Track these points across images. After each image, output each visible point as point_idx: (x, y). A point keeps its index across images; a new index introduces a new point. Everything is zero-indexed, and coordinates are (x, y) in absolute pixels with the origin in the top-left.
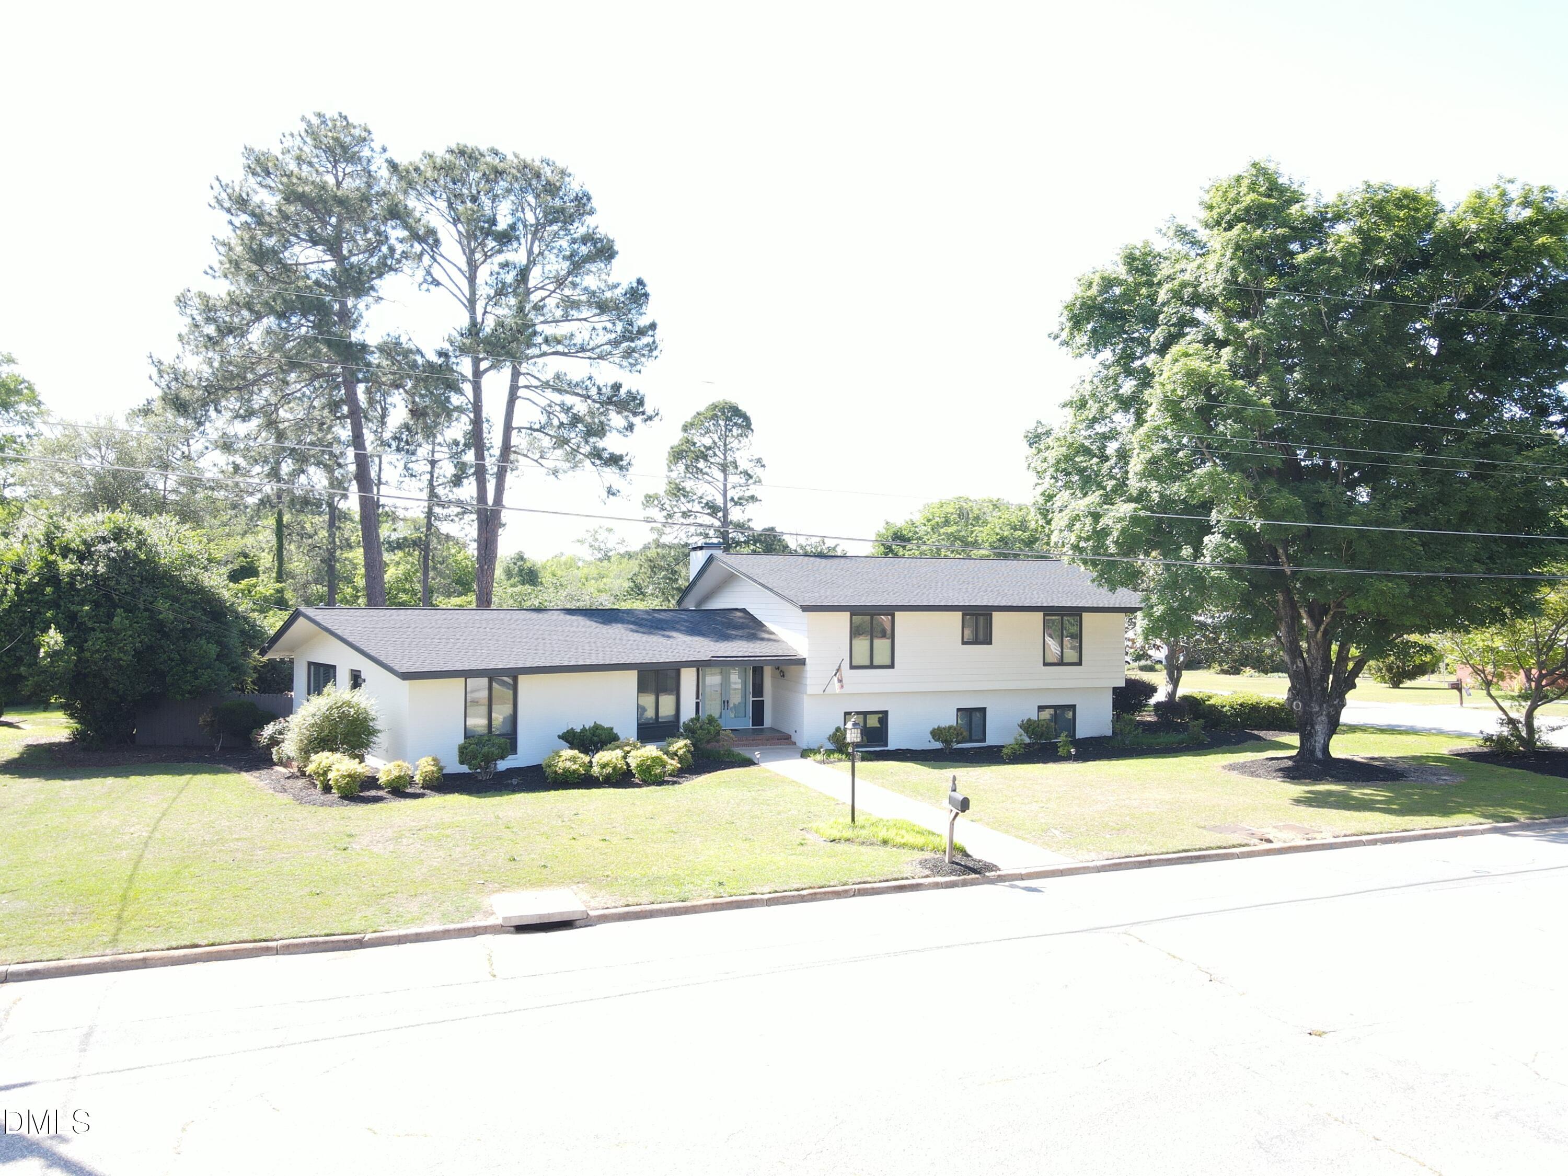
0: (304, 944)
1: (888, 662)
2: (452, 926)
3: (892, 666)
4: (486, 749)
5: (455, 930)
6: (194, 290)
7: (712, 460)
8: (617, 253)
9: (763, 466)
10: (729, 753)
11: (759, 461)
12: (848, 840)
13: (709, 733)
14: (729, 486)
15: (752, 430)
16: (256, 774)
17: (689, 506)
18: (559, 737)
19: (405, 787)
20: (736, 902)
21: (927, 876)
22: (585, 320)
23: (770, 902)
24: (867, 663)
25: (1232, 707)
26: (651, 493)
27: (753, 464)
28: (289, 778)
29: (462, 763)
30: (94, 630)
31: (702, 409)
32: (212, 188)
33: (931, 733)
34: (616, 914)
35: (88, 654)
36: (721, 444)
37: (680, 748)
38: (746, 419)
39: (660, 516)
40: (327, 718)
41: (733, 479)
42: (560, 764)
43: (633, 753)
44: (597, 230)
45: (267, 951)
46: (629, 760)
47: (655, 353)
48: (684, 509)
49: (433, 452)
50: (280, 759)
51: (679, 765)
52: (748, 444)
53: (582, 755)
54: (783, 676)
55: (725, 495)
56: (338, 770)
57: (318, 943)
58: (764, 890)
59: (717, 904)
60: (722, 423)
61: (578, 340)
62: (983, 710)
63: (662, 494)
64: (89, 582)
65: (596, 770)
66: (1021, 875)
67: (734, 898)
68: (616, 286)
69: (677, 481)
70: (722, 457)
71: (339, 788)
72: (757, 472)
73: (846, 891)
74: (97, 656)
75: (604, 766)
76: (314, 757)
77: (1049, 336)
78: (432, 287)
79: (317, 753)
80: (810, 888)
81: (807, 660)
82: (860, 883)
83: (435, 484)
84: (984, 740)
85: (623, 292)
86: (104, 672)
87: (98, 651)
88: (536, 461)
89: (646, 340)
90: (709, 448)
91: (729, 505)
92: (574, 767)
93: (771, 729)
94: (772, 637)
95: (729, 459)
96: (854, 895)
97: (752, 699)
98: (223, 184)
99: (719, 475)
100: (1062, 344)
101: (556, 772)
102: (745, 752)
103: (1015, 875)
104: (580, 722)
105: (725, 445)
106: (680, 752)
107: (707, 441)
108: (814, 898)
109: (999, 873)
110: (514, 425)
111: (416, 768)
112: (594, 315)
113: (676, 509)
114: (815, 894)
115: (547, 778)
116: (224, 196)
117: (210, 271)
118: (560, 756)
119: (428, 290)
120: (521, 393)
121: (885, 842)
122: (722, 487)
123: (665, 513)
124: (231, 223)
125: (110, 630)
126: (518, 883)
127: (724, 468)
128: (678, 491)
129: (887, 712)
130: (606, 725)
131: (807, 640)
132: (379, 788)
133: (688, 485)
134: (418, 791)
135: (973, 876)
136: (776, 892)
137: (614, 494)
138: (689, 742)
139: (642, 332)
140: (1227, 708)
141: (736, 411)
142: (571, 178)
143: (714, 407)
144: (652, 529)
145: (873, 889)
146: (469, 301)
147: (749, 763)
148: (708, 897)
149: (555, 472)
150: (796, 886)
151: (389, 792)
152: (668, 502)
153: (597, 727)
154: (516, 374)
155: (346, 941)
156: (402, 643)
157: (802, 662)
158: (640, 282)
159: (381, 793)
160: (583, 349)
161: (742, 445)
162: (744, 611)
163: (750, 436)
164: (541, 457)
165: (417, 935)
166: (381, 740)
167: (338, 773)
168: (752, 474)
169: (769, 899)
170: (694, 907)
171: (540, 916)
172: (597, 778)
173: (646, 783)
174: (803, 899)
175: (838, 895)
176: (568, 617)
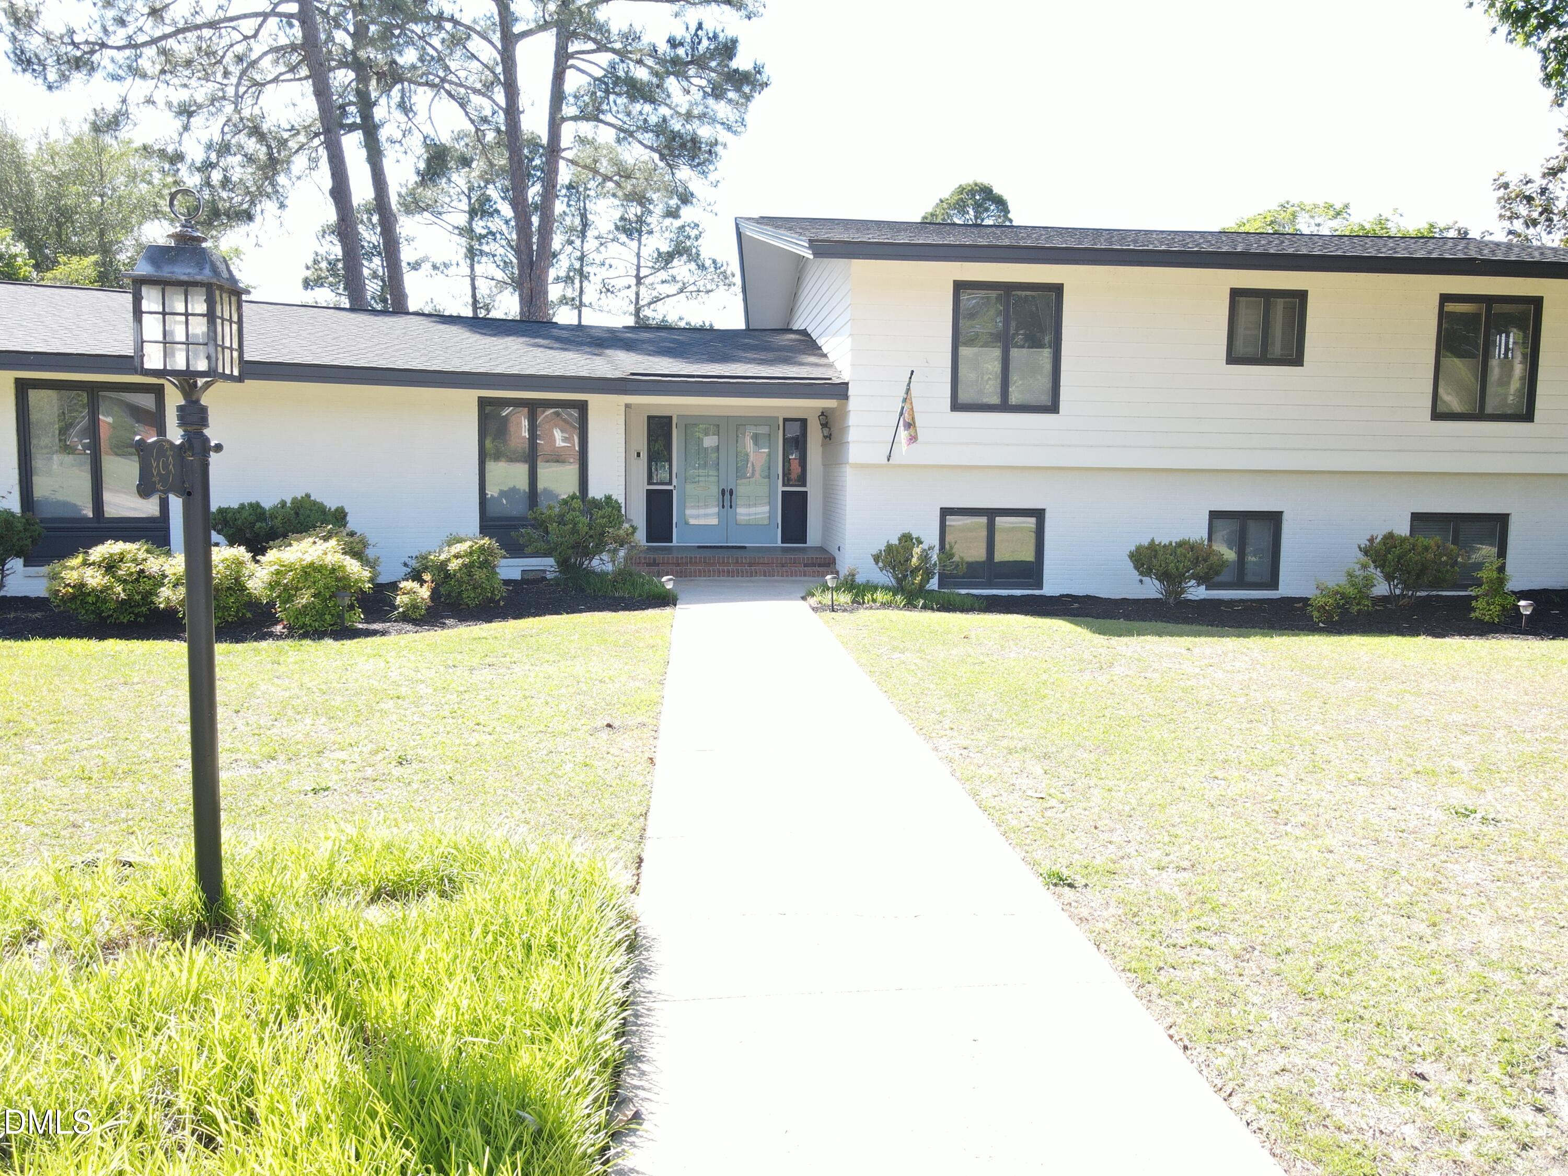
1: (1044, 397)
3: (1052, 407)
24: (995, 400)
33: (1132, 556)
38: (1002, 202)
60: (970, 210)
62: (1273, 519)
81: (853, 385)
84: (1273, 583)
97: (781, 488)
102: (661, 586)
110: (563, 113)
120: (569, 63)
129: (1038, 514)
131: (850, 340)
141: (989, 194)
147: (652, 602)
157: (846, 389)
162: (803, 332)
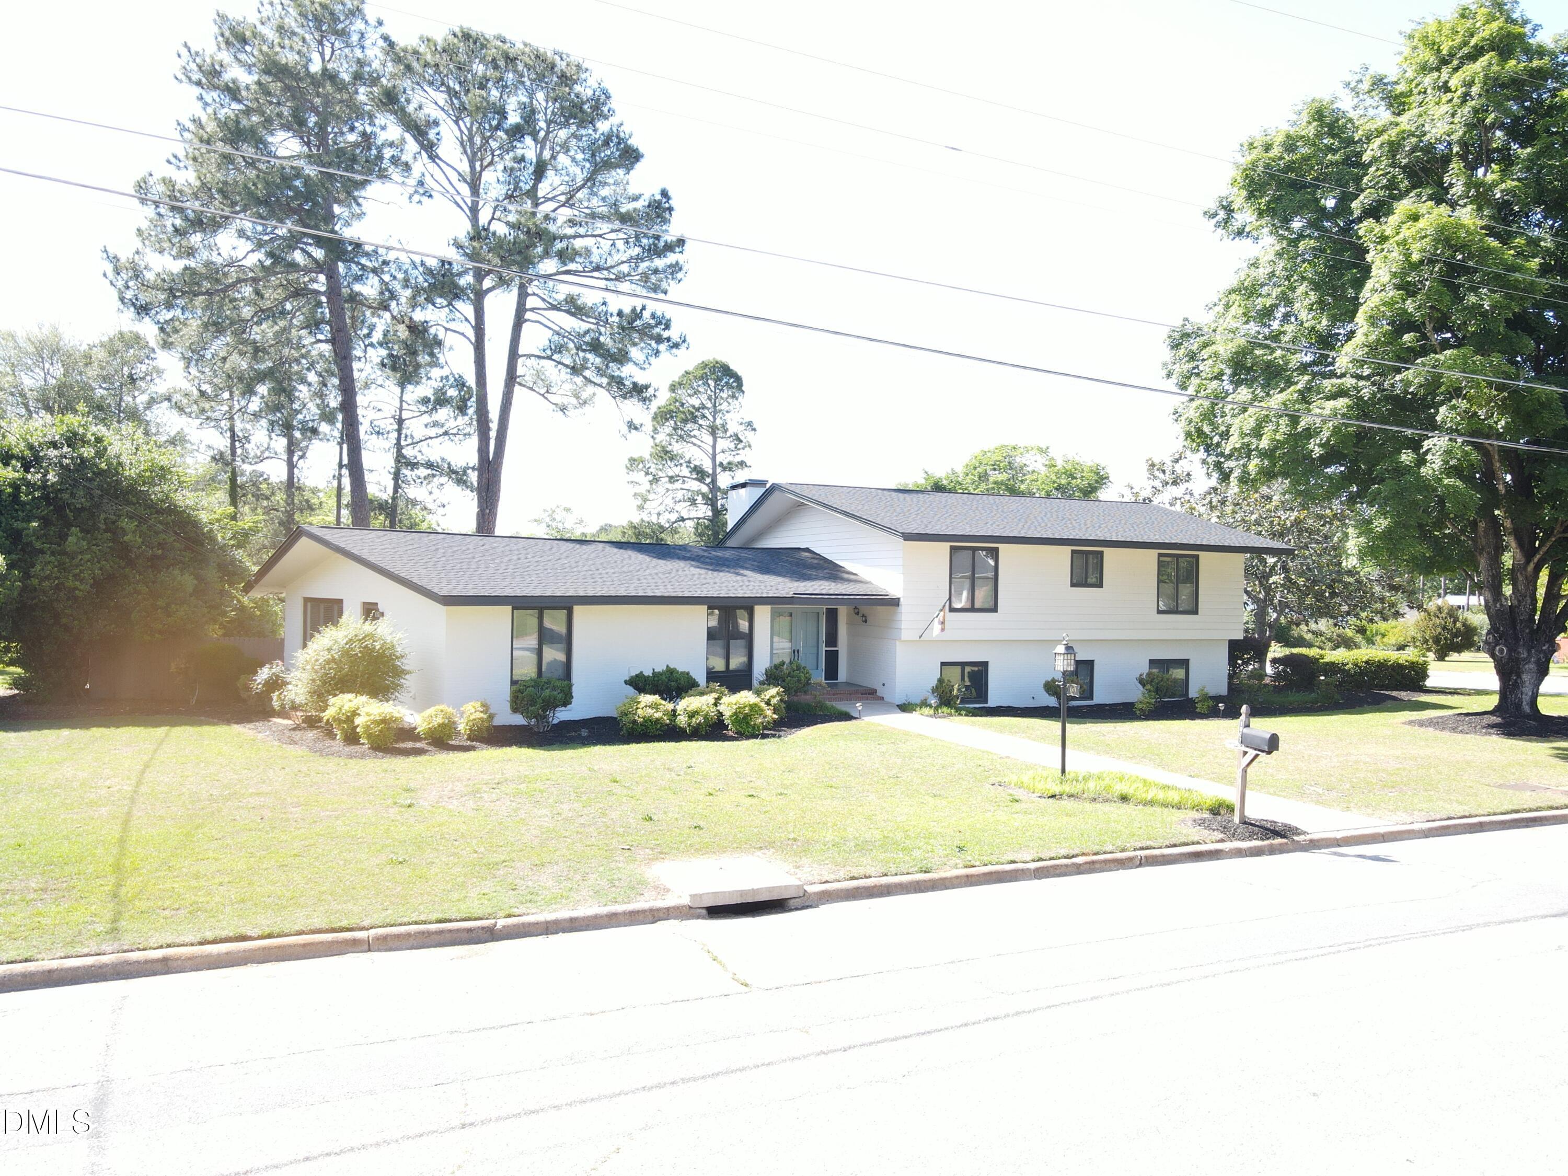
0: (409, 935)
1: (991, 604)
2: (619, 908)
3: (994, 609)
4: (547, 693)
5: (624, 913)
6: (157, 175)
7: (701, 422)
8: (642, 156)
9: (754, 430)
10: (822, 707)
11: (750, 424)
12: (1071, 796)
13: (799, 681)
14: (718, 450)
15: (743, 392)
16: (251, 726)
17: (676, 470)
18: (626, 682)
19: (450, 737)
20: (997, 873)
21: (1222, 841)
22: (600, 236)
23: (1040, 874)
24: (968, 605)
25: (1356, 665)
26: (636, 456)
27: (743, 427)
28: (294, 729)
29: (515, 710)
30: (42, 552)
31: (690, 368)
32: (179, 56)
33: (1044, 687)
34: (842, 890)
35: (35, 581)
36: (709, 405)
37: (774, 697)
38: (738, 379)
39: (645, 480)
40: (346, 653)
41: (722, 444)
42: (640, 712)
43: (725, 700)
44: (621, 129)
45: (354, 946)
46: (721, 708)
47: (680, 275)
48: (671, 473)
49: (401, 409)
50: (283, 706)
51: (775, 716)
52: (738, 406)
53: (663, 702)
54: (866, 621)
55: (714, 458)
56: (368, 714)
57: (429, 934)
58: (1026, 857)
59: (972, 876)
60: (711, 383)
61: (595, 258)
62: (1091, 664)
63: (647, 457)
64: (37, 494)
65: (682, 720)
66: (1337, 840)
67: (990, 868)
68: (636, 198)
69: (664, 443)
70: (711, 418)
71: (369, 736)
72: (746, 436)
73: (1131, 859)
74: (46, 584)
75: (692, 715)
76: (332, 700)
77: (1205, 213)
78: (425, 199)
79: (335, 695)
80: (1083, 854)
81: (902, 600)
82: (1142, 849)
83: (403, 443)
84: (1091, 698)
85: (646, 204)
86: (55, 605)
87: (47, 578)
88: (543, 395)
89: (671, 258)
90: (698, 410)
91: (719, 470)
92: (658, 715)
93: (847, 684)
94: (852, 577)
95: (719, 422)
96: (1140, 865)
97: (825, 649)
98: (193, 52)
99: (709, 439)
100: (1217, 225)
101: (635, 721)
102: (842, 706)
103: (1330, 839)
104: (650, 665)
105: (715, 406)
106: (774, 701)
107: (695, 402)
108: (1091, 868)
109: (1308, 837)
110: (520, 352)
111: (462, 714)
112: (612, 231)
113: (661, 474)
114: (1093, 862)
115: (621, 729)
116: (193, 66)
117: (173, 160)
118: (639, 702)
119: (420, 202)
120: (528, 315)
121: (1124, 798)
122: (710, 450)
123: (651, 477)
124: (201, 98)
125: (63, 553)
126: (678, 849)
127: (713, 431)
128: (665, 455)
129: (985, 664)
130: (681, 668)
131: (902, 576)
132: (417, 738)
133: (676, 447)
134: (465, 744)
135: (1279, 841)
136: (1040, 860)
137: (636, 428)
138: (782, 690)
139: (669, 248)
140: (1350, 666)
141: (726, 371)
142: (588, 74)
143: (704, 365)
144: (635, 494)
145: (1163, 856)
146: (471, 209)
147: (847, 717)
148: (956, 867)
149: (563, 409)
150: (1063, 852)
151: (429, 744)
152: (653, 466)
153: (670, 672)
154: (523, 295)
155: (470, 930)
156: (435, 565)
157: (895, 602)
158: (664, 193)
159: (418, 745)
160: (598, 268)
161: (731, 408)
162: (807, 550)
163: (740, 398)
164: (548, 392)
165: (572, 920)
166: (409, 682)
167: (368, 718)
168: (742, 438)
169: (1037, 870)
170: (943, 880)
171: (742, 893)
172: (683, 730)
173: (741, 735)
174: (1079, 870)
175: (1121, 864)
176: (616, 550)
